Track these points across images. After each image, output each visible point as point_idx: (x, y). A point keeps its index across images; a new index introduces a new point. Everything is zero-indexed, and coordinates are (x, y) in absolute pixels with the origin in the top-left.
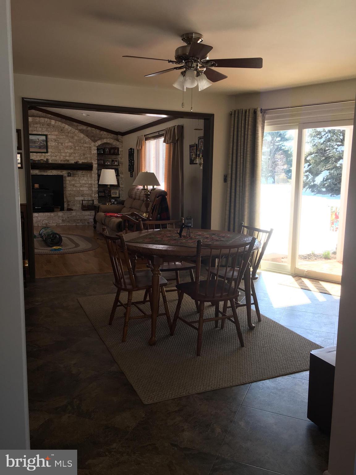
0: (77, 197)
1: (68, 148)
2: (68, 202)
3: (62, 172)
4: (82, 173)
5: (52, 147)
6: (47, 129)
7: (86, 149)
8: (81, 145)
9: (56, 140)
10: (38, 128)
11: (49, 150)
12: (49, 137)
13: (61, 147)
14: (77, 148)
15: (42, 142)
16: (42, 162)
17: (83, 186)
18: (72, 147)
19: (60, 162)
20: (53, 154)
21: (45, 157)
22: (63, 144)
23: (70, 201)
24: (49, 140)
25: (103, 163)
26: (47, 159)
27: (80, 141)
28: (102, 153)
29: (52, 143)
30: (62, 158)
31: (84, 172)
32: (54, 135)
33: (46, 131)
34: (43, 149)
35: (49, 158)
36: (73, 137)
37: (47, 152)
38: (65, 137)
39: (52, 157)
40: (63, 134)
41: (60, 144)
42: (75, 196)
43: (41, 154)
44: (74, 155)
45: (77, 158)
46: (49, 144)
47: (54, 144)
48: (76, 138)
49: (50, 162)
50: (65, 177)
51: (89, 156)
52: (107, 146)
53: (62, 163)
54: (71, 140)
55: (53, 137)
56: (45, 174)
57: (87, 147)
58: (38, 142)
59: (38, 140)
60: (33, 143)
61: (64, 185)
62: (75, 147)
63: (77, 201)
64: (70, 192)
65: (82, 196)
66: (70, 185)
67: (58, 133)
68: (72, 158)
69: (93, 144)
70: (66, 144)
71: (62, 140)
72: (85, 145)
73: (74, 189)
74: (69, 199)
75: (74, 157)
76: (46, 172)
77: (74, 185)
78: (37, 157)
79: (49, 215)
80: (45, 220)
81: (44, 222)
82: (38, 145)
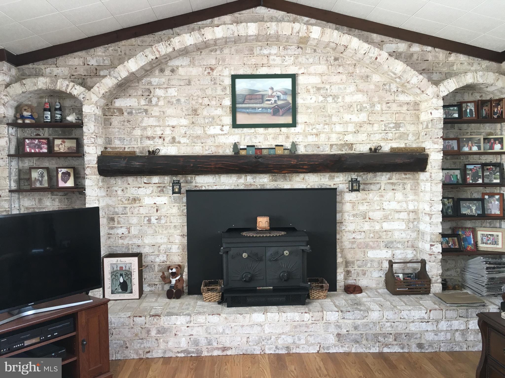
0: (372, 248)
1: (352, 109)
2: (347, 263)
3: (332, 178)
4: (389, 179)
5: (308, 108)
6: (297, 58)
7: (405, 107)
8: (391, 98)
9: (319, 89)
10: (271, 57)
11: (300, 118)
12: (301, 80)
13: (331, 107)
14: (378, 108)
15: (282, 97)
16: (279, 152)
17: (390, 218)
18: (364, 105)
19: (327, 151)
20: (309, 129)
21: (288, 137)
22: (340, 100)
23: (353, 263)
24: (299, 89)
25: (456, 148)
26: (294, 145)
27: (387, 87)
28: (456, 118)
29: (309, 97)
30: (334, 139)
31: (396, 177)
32: (315, 74)
33: (294, 64)
34: (282, 115)
35: (299, 139)
36: (367, 77)
37: (294, 124)
38: (344, 77)
39: (306, 136)
40: (341, 70)
41: (330, 99)
42: (367, 246)
43: (277, 130)
44: (369, 128)
45: (378, 137)
46: (299, 101)
47: (314, 99)
48: (376, 78)
49: (301, 150)
50: (342, 192)
51: (412, 128)
52: (467, 97)
53: (335, 151)
54: (361, 86)
55: (316, 80)
56: (287, 185)
57: (408, 104)
58: (272, 96)
59: (270, 92)
60: (257, 101)
61: (338, 216)
62: (373, 105)
63: (372, 261)
64: (354, 235)
65: (387, 247)
66: (354, 216)
67: (325, 67)
68: (362, 137)
69: (431, 89)
70: (348, 99)
71: (337, 86)
72: (402, 98)
73: (367, 226)
74: (350, 257)
75: (369, 135)
76: (290, 180)
77: (365, 216)
78: (266, 139)
79: (297, 319)
80: (283, 336)
81: (280, 342)
82: (271, 104)
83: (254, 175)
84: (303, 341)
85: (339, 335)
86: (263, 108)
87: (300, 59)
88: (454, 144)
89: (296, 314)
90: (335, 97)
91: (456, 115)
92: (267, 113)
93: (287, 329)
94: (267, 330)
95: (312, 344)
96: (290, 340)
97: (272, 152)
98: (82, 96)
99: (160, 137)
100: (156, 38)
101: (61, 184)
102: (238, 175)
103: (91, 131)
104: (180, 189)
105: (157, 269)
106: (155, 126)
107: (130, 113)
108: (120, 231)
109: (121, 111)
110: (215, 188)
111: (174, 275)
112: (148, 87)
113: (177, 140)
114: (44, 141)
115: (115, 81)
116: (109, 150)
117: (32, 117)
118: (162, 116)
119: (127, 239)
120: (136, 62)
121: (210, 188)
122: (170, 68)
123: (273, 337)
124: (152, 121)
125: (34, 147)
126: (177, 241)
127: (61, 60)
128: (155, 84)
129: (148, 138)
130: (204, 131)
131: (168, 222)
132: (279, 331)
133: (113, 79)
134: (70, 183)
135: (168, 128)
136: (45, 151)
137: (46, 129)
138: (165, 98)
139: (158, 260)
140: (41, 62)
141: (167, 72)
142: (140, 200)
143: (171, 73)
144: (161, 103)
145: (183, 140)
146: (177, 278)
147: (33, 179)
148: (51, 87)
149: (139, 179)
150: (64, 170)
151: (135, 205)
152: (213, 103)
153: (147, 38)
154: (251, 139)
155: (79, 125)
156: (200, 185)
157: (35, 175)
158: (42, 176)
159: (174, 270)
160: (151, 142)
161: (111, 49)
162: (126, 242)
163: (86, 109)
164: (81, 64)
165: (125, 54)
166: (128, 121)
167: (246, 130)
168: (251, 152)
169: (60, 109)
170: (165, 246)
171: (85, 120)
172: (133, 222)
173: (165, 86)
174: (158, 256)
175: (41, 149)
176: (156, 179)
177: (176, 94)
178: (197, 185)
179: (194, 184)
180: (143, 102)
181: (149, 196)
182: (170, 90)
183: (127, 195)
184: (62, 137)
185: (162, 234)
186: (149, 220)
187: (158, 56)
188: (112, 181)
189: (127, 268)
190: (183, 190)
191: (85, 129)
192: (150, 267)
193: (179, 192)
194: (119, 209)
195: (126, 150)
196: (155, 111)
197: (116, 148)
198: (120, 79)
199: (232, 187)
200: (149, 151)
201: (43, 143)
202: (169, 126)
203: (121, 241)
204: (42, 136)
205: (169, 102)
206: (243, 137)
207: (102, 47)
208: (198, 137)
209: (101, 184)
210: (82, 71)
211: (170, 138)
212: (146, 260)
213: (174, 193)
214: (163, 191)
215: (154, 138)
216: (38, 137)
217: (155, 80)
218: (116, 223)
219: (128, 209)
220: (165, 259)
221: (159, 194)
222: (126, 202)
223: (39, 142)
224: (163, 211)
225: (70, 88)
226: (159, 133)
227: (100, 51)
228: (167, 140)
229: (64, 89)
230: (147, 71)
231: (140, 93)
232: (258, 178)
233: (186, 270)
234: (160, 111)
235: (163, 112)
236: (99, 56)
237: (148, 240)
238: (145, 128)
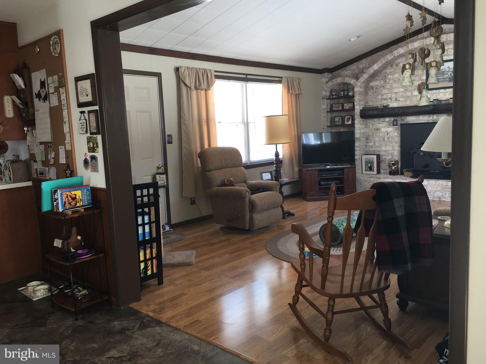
58: (449, 72)
59: (448, 70)
78: (445, 95)
82: (448, 76)
83: (437, 115)
84: (447, 195)
86: (443, 79)
92: (446, 81)
97: (447, 102)
98: (354, 84)
99: (390, 99)
100: (390, 50)
101: (346, 123)
102: (428, 115)
103: (358, 99)
104: (397, 123)
105: (387, 162)
106: (388, 93)
107: (377, 88)
108: (371, 144)
109: (372, 88)
110: (416, 122)
111: (394, 165)
112: (385, 75)
113: (398, 99)
115: (368, 75)
116: (367, 106)
117: (336, 95)
118: (391, 88)
119: (374, 147)
120: (377, 65)
121: (414, 122)
122: (395, 64)
124: (386, 91)
125: (337, 108)
126: (397, 149)
127: (348, 67)
128: (388, 73)
129: (384, 99)
130: (412, 93)
131: (393, 140)
134: (350, 123)
136: (341, 109)
137: (342, 99)
138: (393, 79)
139: (387, 158)
140: (340, 70)
141: (394, 66)
142: (380, 129)
143: (396, 66)
144: (391, 82)
145: (401, 99)
146: (395, 166)
147: (336, 121)
148: (343, 81)
149: (380, 119)
150: (348, 117)
151: (377, 132)
152: (417, 79)
153: (385, 51)
154: (436, 96)
155: (353, 96)
156: (408, 121)
157: (337, 119)
158: (339, 120)
159: (393, 162)
160: (386, 101)
161: (369, 59)
162: (373, 149)
163: (356, 89)
164: (356, 68)
165: (375, 60)
166: (376, 92)
167: (434, 91)
168: (435, 103)
169: (347, 90)
170: (391, 151)
171: (355, 94)
172: (376, 140)
173: (393, 73)
174: (388, 156)
175: (339, 108)
176: (387, 119)
177: (398, 76)
178: (407, 121)
179: (406, 121)
180: (382, 82)
181: (384, 127)
182: (395, 75)
183: (374, 127)
184: (348, 102)
185: (390, 146)
186: (384, 139)
187: (387, 61)
188: (368, 121)
190: (399, 124)
191: (355, 98)
192: (384, 161)
193: (396, 125)
194: (371, 134)
195: (374, 106)
196: (388, 86)
197: (370, 105)
198: (370, 74)
199: (426, 122)
200: (384, 106)
202: (394, 93)
203: (371, 149)
205: (394, 81)
206: (432, 95)
207: (365, 59)
208: (408, 97)
209: (362, 122)
210: (356, 71)
211: (394, 98)
212: (382, 158)
213: (394, 125)
214: (390, 125)
215: (387, 99)
216: (339, 103)
217: (388, 71)
218: (369, 140)
219: (374, 134)
220: (391, 157)
221: (388, 126)
222: (373, 130)
223: (339, 105)
224: (390, 135)
225: (350, 81)
226: (389, 96)
227: (364, 61)
228: (393, 99)
229: (347, 82)
230: (384, 67)
231: (381, 78)
232: (440, 116)
234: (390, 86)
235: (392, 86)
236: (364, 63)
237: (383, 149)
238: (383, 95)
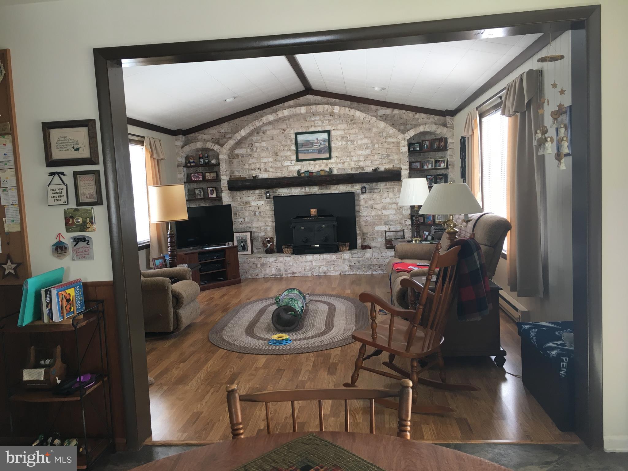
0: (378, 225)
1: (362, 148)
2: (364, 234)
3: (353, 187)
4: (385, 186)
5: (337, 148)
6: (330, 121)
7: (392, 145)
8: (384, 140)
9: (343, 138)
10: (316, 122)
11: (334, 154)
12: (333, 133)
13: (350, 147)
14: (376, 146)
15: (323, 143)
16: (322, 173)
17: (386, 208)
18: (369, 145)
19: (349, 172)
20: (339, 160)
21: (327, 165)
22: (355, 143)
23: (367, 233)
24: (332, 138)
25: (419, 167)
26: (330, 169)
27: (381, 134)
28: (418, 150)
29: (338, 142)
30: (353, 165)
31: (389, 184)
32: (341, 130)
33: (329, 124)
34: (323, 153)
35: (333, 166)
36: (370, 129)
37: (330, 158)
38: (357, 130)
39: (337, 164)
40: (355, 126)
41: (349, 143)
42: (374, 224)
43: (321, 161)
44: (372, 158)
45: (377, 162)
46: (333, 145)
47: (341, 143)
48: (375, 130)
49: (335, 172)
50: (358, 194)
51: (396, 157)
52: (427, 137)
53: (353, 172)
54: (367, 135)
55: (340, 133)
56: (328, 192)
57: (393, 143)
58: (317, 143)
59: (316, 141)
60: (309, 146)
61: (357, 208)
62: (374, 145)
63: (378, 232)
64: (366, 218)
65: (386, 224)
66: (366, 207)
67: (346, 125)
68: (368, 163)
69: (401, 136)
70: (359, 142)
71: (353, 136)
72: (390, 140)
73: (373, 213)
74: (365, 230)
75: (372, 162)
76: (330, 189)
77: (372, 207)
78: (315, 167)
79: (329, 258)
80: (322, 267)
81: (321, 270)
82: (317, 147)
83: (310, 187)
84: (332, 269)
85: (350, 266)
86: (312, 150)
87: (332, 122)
88: (418, 165)
89: (328, 255)
90: (352, 142)
91: (418, 149)
92: (315, 152)
93: (324, 263)
94: (314, 264)
95: (337, 271)
96: (326, 269)
97: (318, 174)
98: (219, 150)
99: (259, 169)
100: (254, 116)
101: (210, 196)
102: (301, 187)
103: (224, 168)
104: (270, 196)
105: (260, 240)
106: (256, 163)
107: (243, 157)
108: (240, 220)
109: (238, 156)
110: (289, 195)
111: (269, 242)
112: (251, 142)
113: (267, 170)
114: (200, 174)
115: (235, 142)
116: (232, 177)
117: (194, 162)
118: (259, 157)
119: (244, 224)
120: (244, 131)
121: (286, 195)
122: (262, 132)
123: (317, 267)
124: (254, 160)
125: (196, 178)
126: (270, 224)
127: (206, 131)
128: (255, 140)
129: (252, 169)
130: (282, 164)
131: (265, 214)
132: (320, 264)
133: (234, 141)
134: (214, 195)
135: (263, 164)
136: (201, 179)
137: (201, 168)
138: (260, 147)
139: (260, 235)
140: (196, 133)
141: (261, 134)
142: (249, 203)
143: (263, 134)
144: (258, 150)
145: (271, 170)
146: (271, 244)
147: (196, 194)
148: (204, 147)
149: (248, 192)
150: (211, 189)
151: (247, 206)
152: (286, 148)
153: (250, 117)
154: (307, 167)
155: (218, 164)
156: (280, 194)
157: (197, 192)
158: (200, 192)
159: (269, 239)
160: (254, 172)
161: (231, 123)
162: (243, 226)
163: (221, 157)
164: (217, 132)
165: (239, 125)
166: (242, 161)
167: (304, 162)
168: (307, 174)
169: (207, 157)
170: (264, 227)
171: (221, 163)
172: (246, 215)
173: (260, 141)
174: (260, 233)
175: (199, 178)
176: (257, 192)
177: (266, 145)
178: (279, 194)
179: (277, 193)
180: (249, 151)
181: (254, 201)
182: (262, 143)
183: (243, 201)
184: (209, 171)
185: (262, 221)
186: (255, 214)
187: (255, 127)
188: (235, 193)
189: (245, 238)
190: (272, 197)
191: (221, 167)
192: (256, 239)
193: (269, 198)
194: (239, 209)
195: (241, 176)
196: (256, 155)
197: (236, 176)
198: (237, 140)
199: (298, 194)
200: (253, 177)
201: (200, 175)
202: (263, 162)
203: (241, 226)
204: (199, 172)
205: (262, 149)
206: (303, 167)
207: (227, 123)
208: (279, 168)
209: (229, 195)
210: (217, 136)
211: (264, 169)
212: (255, 235)
213: (267, 198)
214: (261, 198)
215: (255, 169)
216: (197, 172)
217: (254, 138)
218: (238, 216)
219: (243, 208)
220: (264, 234)
221: (259, 199)
222: (242, 204)
223: (198, 175)
224: (262, 209)
225: (213, 146)
226: (258, 166)
228: (262, 170)
229: (210, 147)
230: (250, 134)
231: (247, 145)
232: (312, 189)
233: (275, 239)
234: (258, 155)
235: (260, 155)
236: (225, 127)
237: (254, 225)
238: (250, 164)
